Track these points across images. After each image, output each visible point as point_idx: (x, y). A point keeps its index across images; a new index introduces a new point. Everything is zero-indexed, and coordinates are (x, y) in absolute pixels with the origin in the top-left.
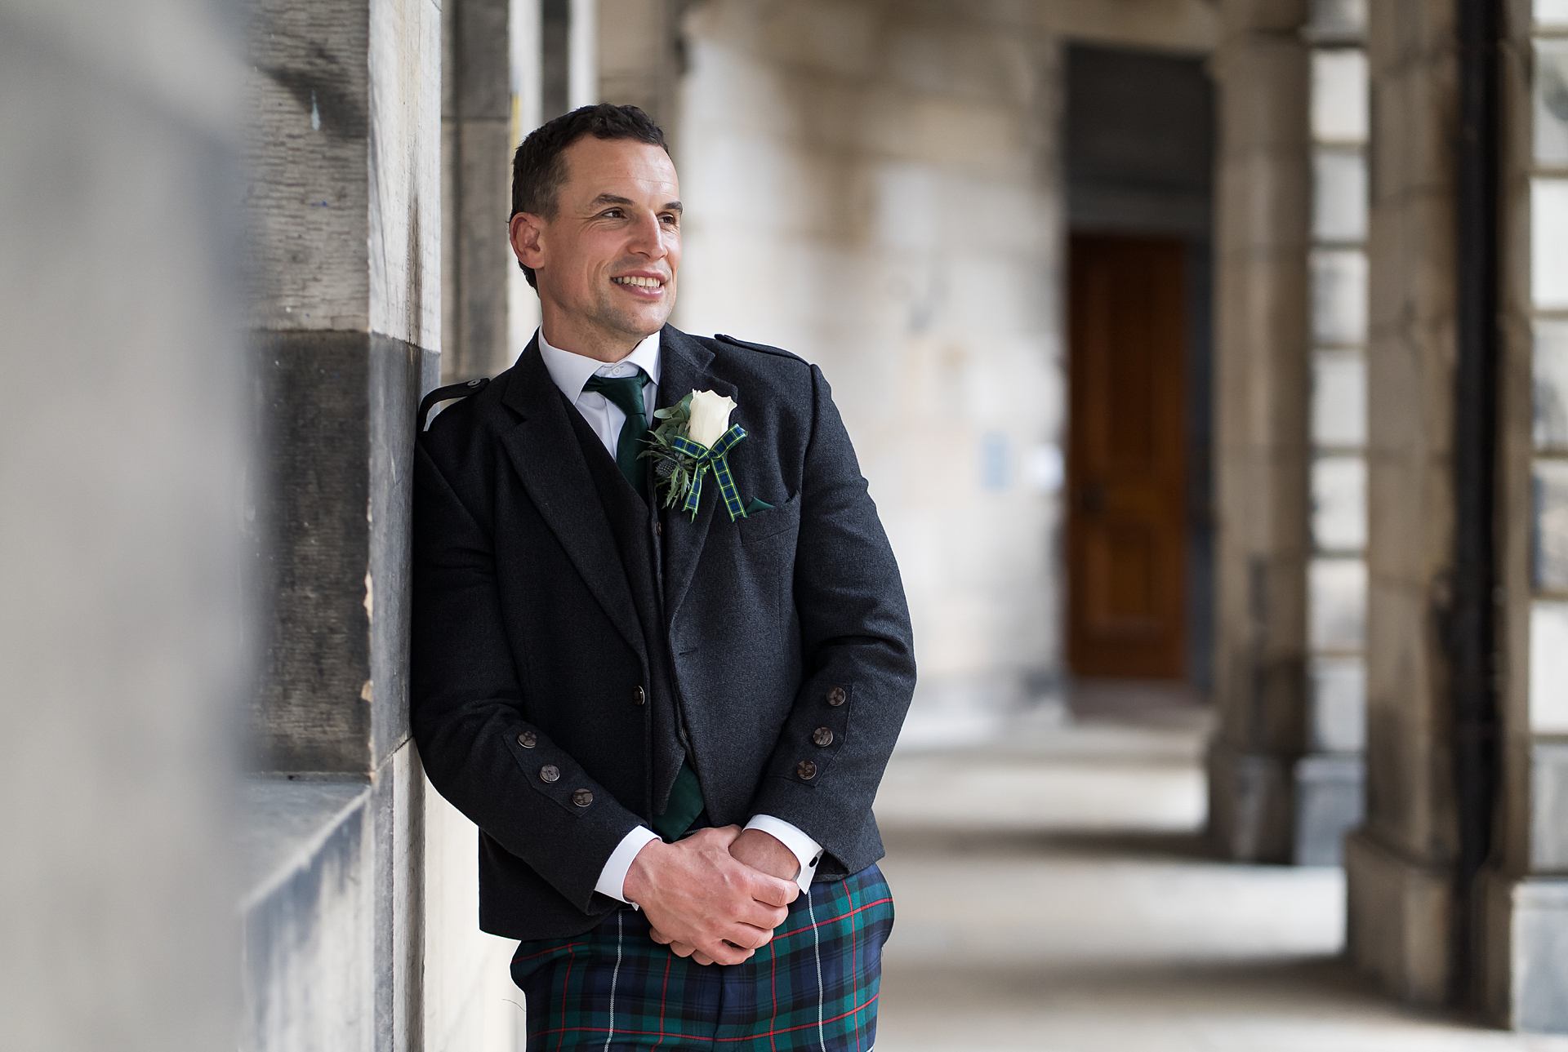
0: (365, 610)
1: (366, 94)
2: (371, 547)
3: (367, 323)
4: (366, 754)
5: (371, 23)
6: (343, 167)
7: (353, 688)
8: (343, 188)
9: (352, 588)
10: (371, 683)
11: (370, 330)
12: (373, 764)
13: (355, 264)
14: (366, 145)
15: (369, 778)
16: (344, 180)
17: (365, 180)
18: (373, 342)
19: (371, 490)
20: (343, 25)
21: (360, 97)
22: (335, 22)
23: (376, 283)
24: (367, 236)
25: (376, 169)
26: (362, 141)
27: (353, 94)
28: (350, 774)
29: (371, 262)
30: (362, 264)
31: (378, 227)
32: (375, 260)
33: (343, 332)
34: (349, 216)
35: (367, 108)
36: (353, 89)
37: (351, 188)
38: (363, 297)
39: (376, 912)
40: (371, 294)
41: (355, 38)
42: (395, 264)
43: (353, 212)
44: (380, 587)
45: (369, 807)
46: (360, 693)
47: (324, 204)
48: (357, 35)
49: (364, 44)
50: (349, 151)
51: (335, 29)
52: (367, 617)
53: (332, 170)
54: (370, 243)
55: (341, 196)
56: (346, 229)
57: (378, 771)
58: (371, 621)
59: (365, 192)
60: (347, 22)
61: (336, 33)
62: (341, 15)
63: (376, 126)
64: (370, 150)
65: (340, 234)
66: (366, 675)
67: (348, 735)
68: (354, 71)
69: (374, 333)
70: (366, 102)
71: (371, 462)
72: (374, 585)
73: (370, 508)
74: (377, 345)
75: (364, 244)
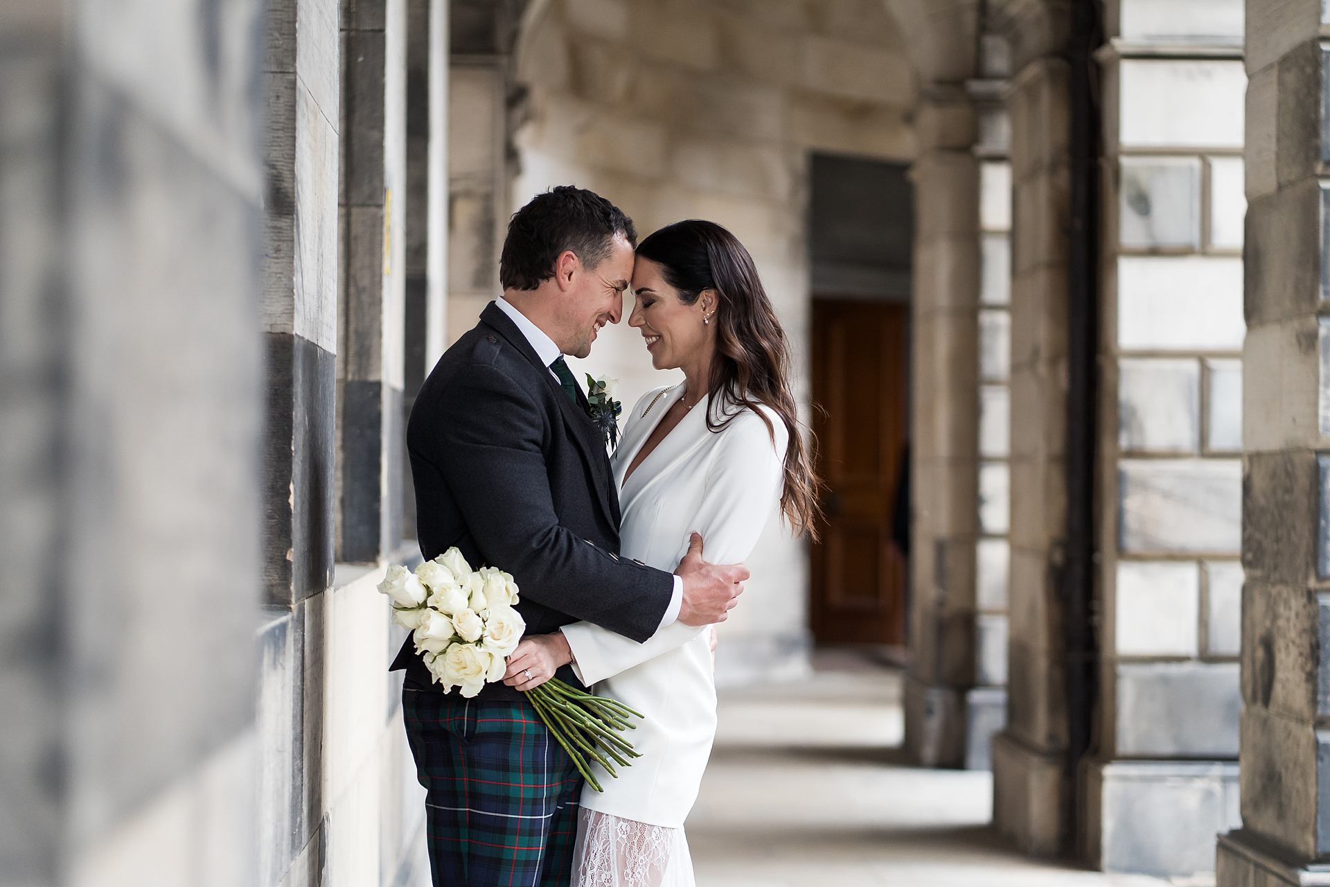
0: (289, 504)
1: (293, 188)
2: (293, 466)
3: (293, 328)
4: (289, 593)
5: (297, 145)
6: (279, 232)
7: (282, 552)
8: (279, 245)
9: (281, 491)
10: (293, 550)
11: (294, 333)
12: (293, 600)
13: (286, 292)
14: (293, 219)
15: (290, 608)
16: (280, 240)
17: (293, 241)
18: (296, 340)
19: (294, 431)
20: (280, 146)
21: (290, 190)
22: (275, 144)
23: (298, 304)
24: (293, 275)
25: (299, 235)
26: (290, 217)
27: (285, 188)
28: (279, 606)
29: (295, 291)
30: (290, 292)
31: (299, 270)
32: (298, 290)
33: (278, 333)
34: (282, 262)
35: (294, 197)
36: (286, 185)
37: (284, 246)
38: (290, 312)
39: (294, 693)
40: (295, 311)
41: (287, 155)
42: (309, 294)
43: (284, 260)
44: (298, 493)
45: (290, 625)
46: (285, 556)
47: (267, 255)
48: (289, 152)
49: (293, 157)
50: (284, 223)
51: (275, 148)
52: (291, 509)
53: (272, 234)
54: (295, 279)
55: (278, 250)
56: (280, 271)
57: (296, 605)
58: (293, 512)
59: (293, 248)
60: (281, 144)
61: (275, 150)
62: (279, 140)
63: (299, 208)
64: (295, 223)
65: (276, 274)
66: (290, 545)
67: (278, 581)
68: (286, 174)
69: (296, 334)
70: (294, 193)
71: (294, 414)
72: (295, 489)
73: (293, 442)
74: (298, 342)
75: (292, 280)
